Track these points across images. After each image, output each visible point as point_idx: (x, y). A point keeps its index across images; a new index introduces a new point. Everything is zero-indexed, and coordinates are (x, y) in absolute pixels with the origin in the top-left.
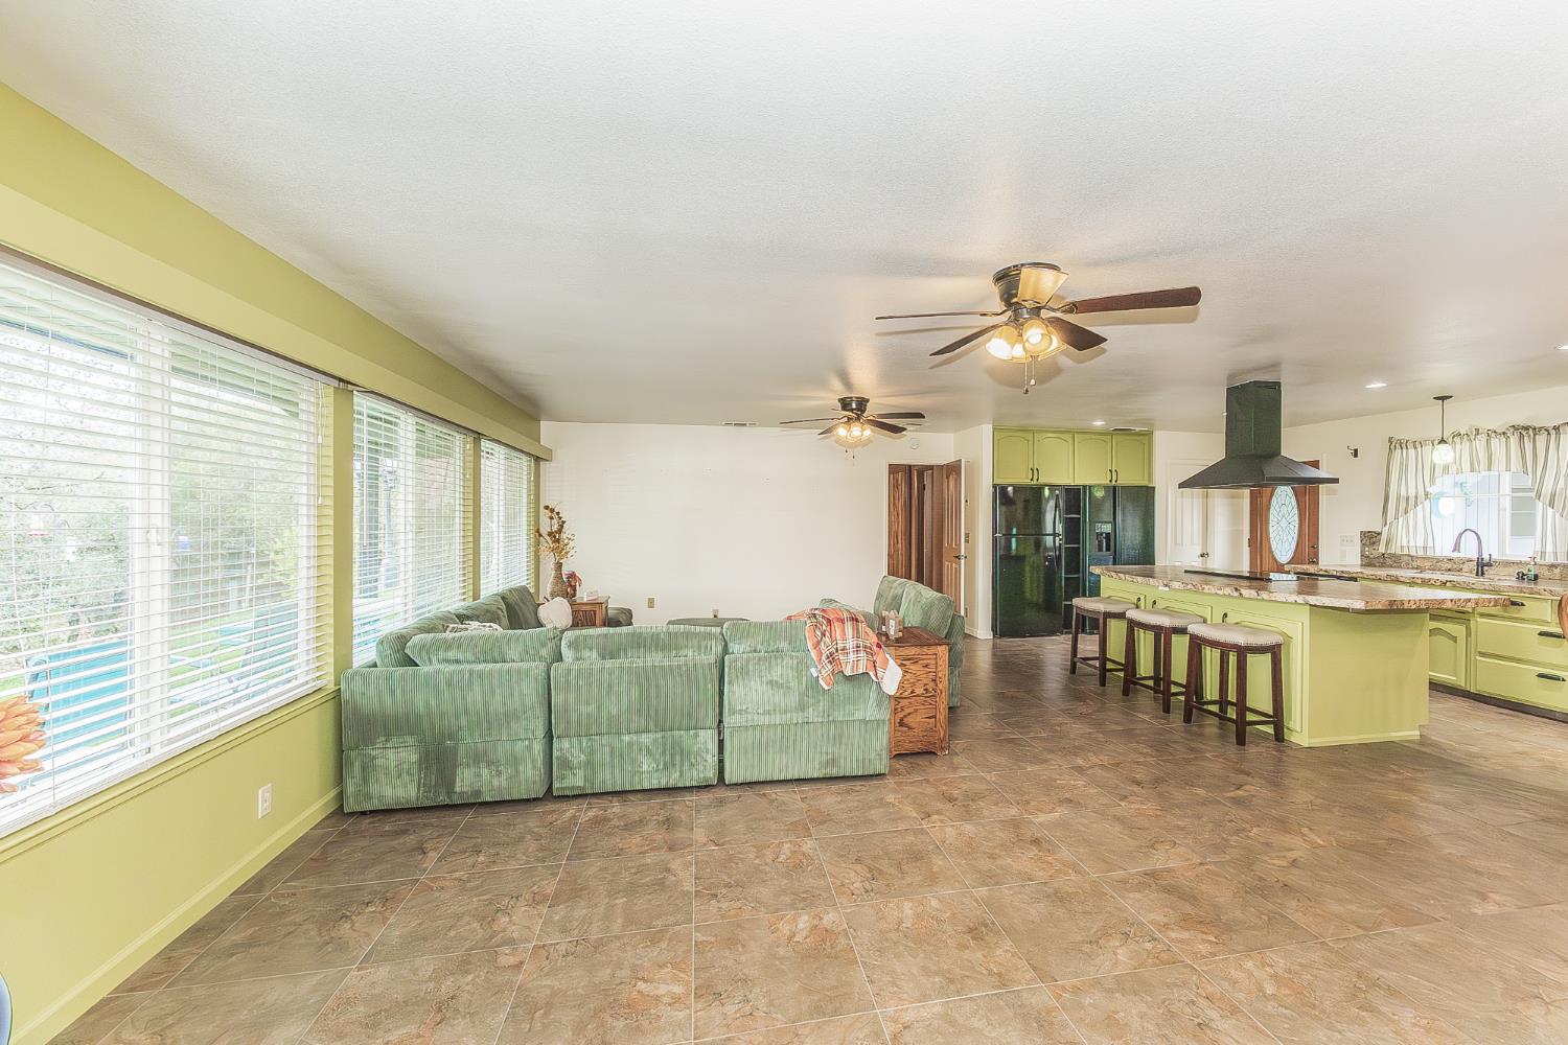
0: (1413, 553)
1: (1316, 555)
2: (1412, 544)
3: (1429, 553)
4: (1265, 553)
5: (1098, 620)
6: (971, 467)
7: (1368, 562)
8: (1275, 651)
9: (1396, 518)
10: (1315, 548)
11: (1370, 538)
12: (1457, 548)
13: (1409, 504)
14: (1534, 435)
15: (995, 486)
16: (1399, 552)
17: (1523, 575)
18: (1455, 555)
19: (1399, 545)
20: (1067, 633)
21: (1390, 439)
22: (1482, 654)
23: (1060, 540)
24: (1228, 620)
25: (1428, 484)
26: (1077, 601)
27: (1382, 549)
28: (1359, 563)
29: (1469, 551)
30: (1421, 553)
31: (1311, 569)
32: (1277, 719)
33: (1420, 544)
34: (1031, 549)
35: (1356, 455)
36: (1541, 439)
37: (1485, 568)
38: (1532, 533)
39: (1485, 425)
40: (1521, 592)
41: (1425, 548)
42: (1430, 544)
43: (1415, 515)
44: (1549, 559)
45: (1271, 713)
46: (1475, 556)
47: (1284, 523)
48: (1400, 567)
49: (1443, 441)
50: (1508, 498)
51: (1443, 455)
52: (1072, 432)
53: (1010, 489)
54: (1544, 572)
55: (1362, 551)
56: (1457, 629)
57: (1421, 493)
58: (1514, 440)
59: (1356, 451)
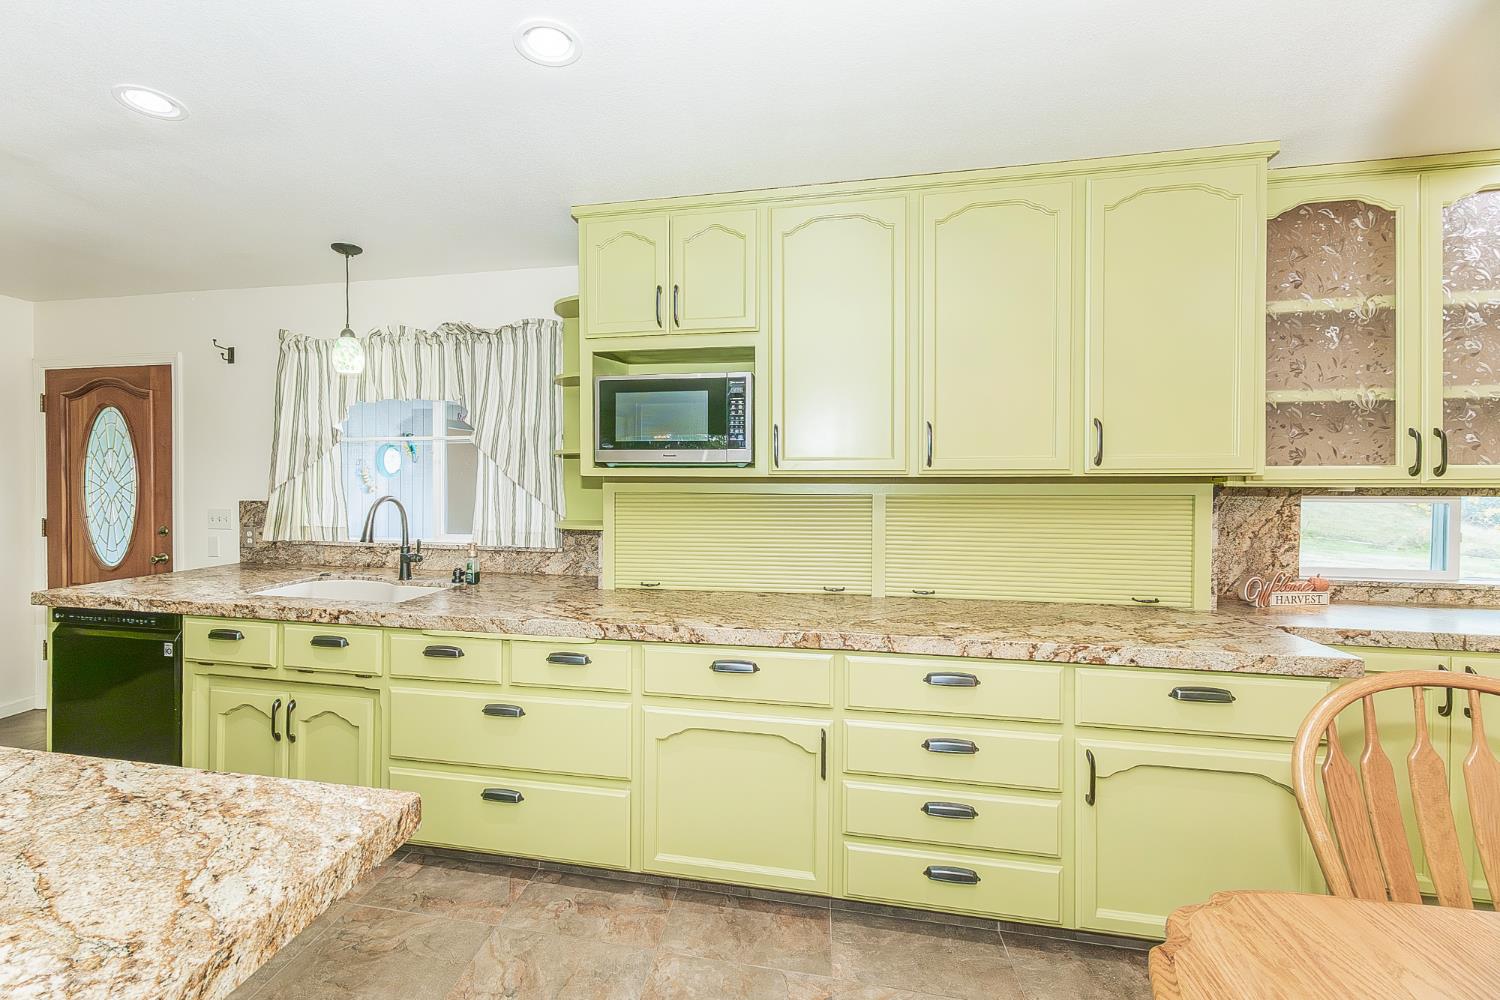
0: (317, 538)
1: (169, 549)
2: (316, 522)
3: (342, 539)
4: (78, 550)
7: (252, 558)
9: (291, 477)
10: (165, 534)
11: (252, 513)
13: (312, 449)
14: (474, 342)
16: (297, 537)
17: (462, 574)
19: (297, 524)
21: (282, 332)
25: (335, 417)
27: (268, 535)
28: (237, 560)
29: (387, 533)
30: (329, 539)
33: (328, 523)
35: (231, 360)
36: (481, 348)
37: (413, 564)
39: (414, 324)
41: (335, 530)
42: (341, 523)
43: (320, 470)
47: (111, 487)
48: (295, 564)
49: (347, 331)
51: (347, 356)
54: (485, 564)
55: (243, 538)
57: (327, 435)
58: (449, 346)
59: (231, 351)
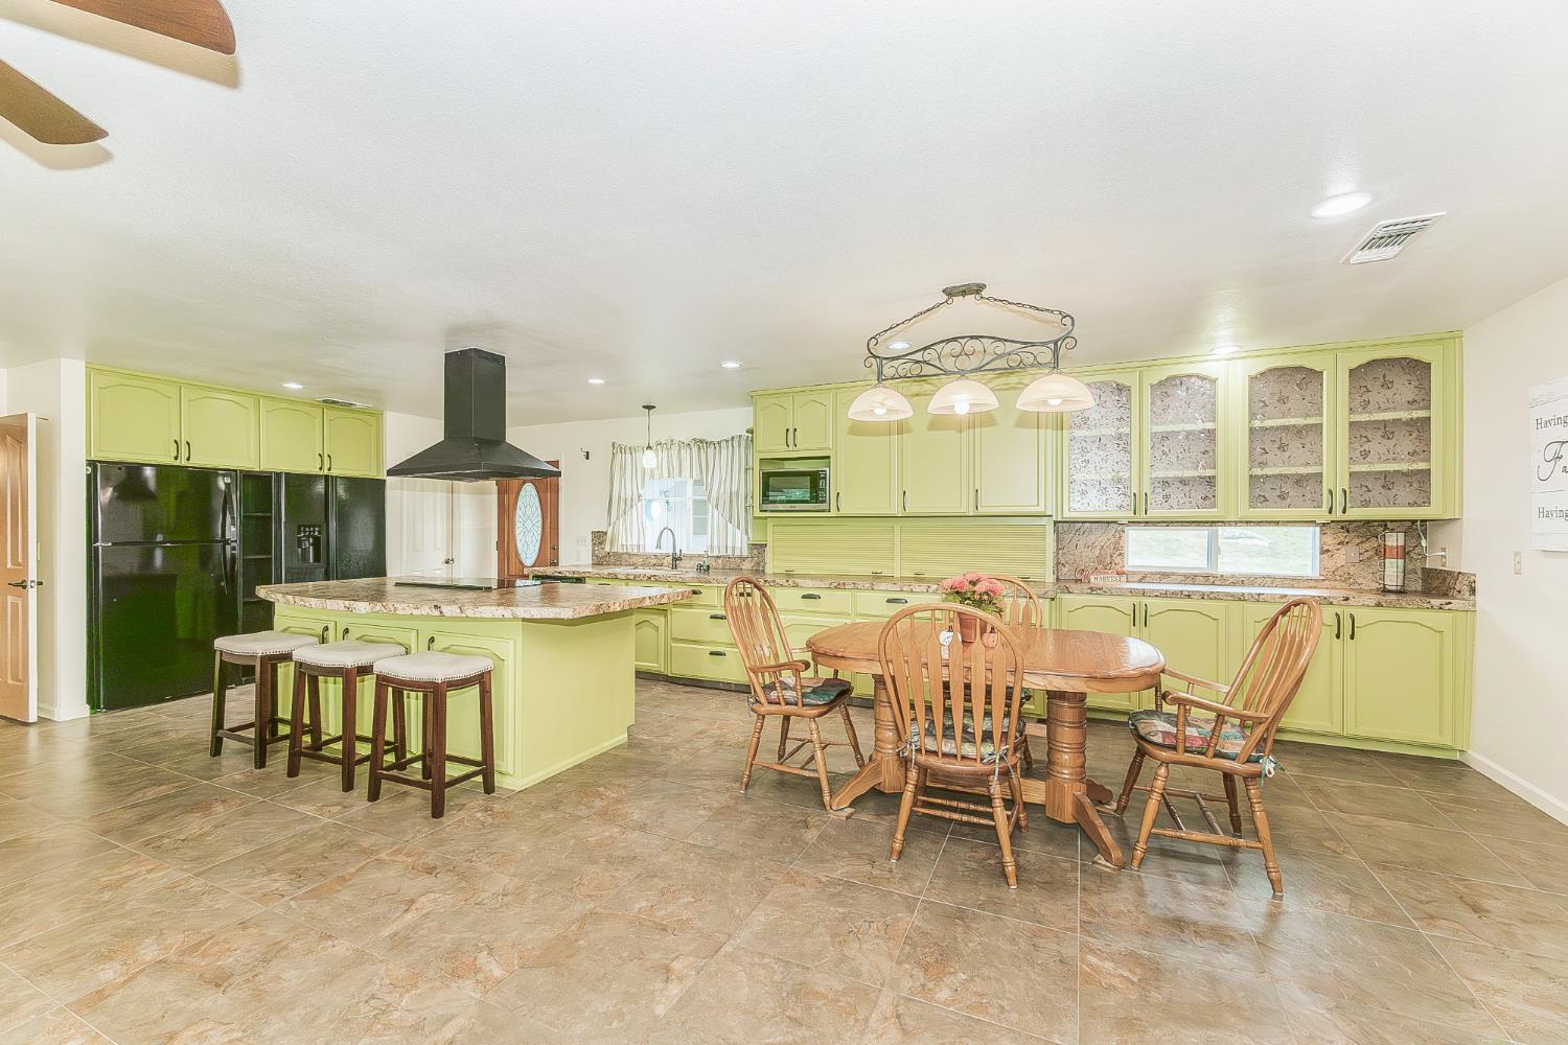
0: (630, 551)
1: (557, 556)
2: (629, 542)
3: (641, 551)
4: (513, 556)
5: (254, 667)
6: (48, 429)
7: (598, 562)
8: (482, 681)
9: (618, 518)
10: (555, 549)
11: (599, 537)
12: (659, 546)
13: (628, 504)
14: (707, 448)
15: (92, 464)
16: (620, 551)
17: (701, 566)
18: (658, 551)
19: (620, 543)
20: (247, 682)
21: (614, 443)
22: (675, 640)
23: (234, 548)
24: (435, 645)
25: (639, 487)
26: (222, 643)
27: (607, 549)
28: (591, 562)
29: (667, 549)
30: (635, 551)
31: (549, 571)
32: (486, 767)
33: (635, 544)
34: (192, 563)
35: (587, 457)
36: (711, 451)
37: (678, 562)
38: (706, 533)
39: (677, 439)
40: (700, 582)
41: (638, 547)
42: (642, 544)
43: (625, 521)
44: (716, 553)
45: (480, 758)
46: (671, 552)
47: (529, 524)
48: (621, 565)
49: (649, 447)
50: (691, 501)
51: (649, 460)
52: (257, 396)
53: (149, 472)
54: (712, 563)
55: (593, 550)
56: (659, 621)
57: (635, 496)
58: (695, 450)
59: (588, 453)
